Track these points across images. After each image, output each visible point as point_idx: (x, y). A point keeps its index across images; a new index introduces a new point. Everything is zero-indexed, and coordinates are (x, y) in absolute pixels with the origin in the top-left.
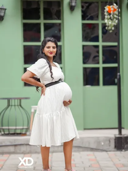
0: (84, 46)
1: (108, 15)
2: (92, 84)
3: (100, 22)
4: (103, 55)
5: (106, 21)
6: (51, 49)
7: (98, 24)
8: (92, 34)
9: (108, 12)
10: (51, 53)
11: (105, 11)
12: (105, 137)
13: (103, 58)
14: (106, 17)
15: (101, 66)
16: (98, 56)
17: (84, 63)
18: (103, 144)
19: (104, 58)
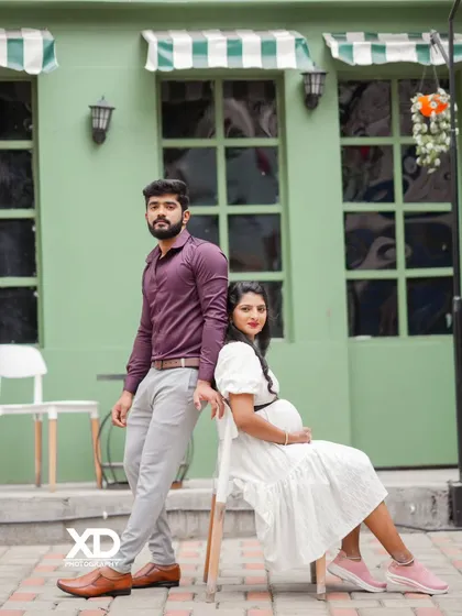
0: (346, 214)
1: (421, 123)
2: (375, 333)
3: (396, 142)
4: (408, 241)
5: (418, 139)
7: (390, 148)
8: (373, 177)
9: (420, 112)
10: (254, 325)
11: (413, 110)
12: (421, 489)
13: (406, 251)
14: (417, 128)
15: (402, 274)
16: (394, 246)
17: (349, 267)
18: (413, 508)
19: (410, 251)
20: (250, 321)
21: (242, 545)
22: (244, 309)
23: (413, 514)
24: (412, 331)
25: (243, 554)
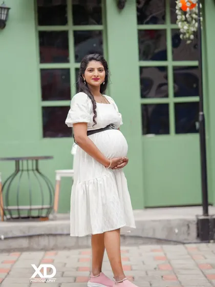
0: (141, 68)
1: (181, 15)
2: (157, 132)
3: (168, 27)
4: (175, 81)
5: (180, 25)
6: (96, 73)
7: (165, 31)
8: (156, 48)
9: (181, 9)
10: (96, 79)
11: (177, 8)
12: (181, 220)
13: (174, 88)
14: (179, 17)
15: (171, 100)
16: (167, 84)
17: (143, 96)
18: (177, 231)
19: (176, 87)
20: (93, 77)
21: (80, 254)
22: (90, 70)
23: (177, 234)
24: (178, 131)
25: (79, 260)
